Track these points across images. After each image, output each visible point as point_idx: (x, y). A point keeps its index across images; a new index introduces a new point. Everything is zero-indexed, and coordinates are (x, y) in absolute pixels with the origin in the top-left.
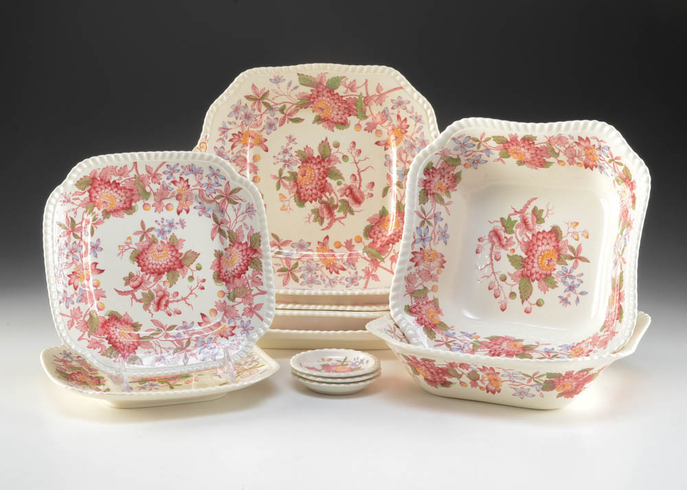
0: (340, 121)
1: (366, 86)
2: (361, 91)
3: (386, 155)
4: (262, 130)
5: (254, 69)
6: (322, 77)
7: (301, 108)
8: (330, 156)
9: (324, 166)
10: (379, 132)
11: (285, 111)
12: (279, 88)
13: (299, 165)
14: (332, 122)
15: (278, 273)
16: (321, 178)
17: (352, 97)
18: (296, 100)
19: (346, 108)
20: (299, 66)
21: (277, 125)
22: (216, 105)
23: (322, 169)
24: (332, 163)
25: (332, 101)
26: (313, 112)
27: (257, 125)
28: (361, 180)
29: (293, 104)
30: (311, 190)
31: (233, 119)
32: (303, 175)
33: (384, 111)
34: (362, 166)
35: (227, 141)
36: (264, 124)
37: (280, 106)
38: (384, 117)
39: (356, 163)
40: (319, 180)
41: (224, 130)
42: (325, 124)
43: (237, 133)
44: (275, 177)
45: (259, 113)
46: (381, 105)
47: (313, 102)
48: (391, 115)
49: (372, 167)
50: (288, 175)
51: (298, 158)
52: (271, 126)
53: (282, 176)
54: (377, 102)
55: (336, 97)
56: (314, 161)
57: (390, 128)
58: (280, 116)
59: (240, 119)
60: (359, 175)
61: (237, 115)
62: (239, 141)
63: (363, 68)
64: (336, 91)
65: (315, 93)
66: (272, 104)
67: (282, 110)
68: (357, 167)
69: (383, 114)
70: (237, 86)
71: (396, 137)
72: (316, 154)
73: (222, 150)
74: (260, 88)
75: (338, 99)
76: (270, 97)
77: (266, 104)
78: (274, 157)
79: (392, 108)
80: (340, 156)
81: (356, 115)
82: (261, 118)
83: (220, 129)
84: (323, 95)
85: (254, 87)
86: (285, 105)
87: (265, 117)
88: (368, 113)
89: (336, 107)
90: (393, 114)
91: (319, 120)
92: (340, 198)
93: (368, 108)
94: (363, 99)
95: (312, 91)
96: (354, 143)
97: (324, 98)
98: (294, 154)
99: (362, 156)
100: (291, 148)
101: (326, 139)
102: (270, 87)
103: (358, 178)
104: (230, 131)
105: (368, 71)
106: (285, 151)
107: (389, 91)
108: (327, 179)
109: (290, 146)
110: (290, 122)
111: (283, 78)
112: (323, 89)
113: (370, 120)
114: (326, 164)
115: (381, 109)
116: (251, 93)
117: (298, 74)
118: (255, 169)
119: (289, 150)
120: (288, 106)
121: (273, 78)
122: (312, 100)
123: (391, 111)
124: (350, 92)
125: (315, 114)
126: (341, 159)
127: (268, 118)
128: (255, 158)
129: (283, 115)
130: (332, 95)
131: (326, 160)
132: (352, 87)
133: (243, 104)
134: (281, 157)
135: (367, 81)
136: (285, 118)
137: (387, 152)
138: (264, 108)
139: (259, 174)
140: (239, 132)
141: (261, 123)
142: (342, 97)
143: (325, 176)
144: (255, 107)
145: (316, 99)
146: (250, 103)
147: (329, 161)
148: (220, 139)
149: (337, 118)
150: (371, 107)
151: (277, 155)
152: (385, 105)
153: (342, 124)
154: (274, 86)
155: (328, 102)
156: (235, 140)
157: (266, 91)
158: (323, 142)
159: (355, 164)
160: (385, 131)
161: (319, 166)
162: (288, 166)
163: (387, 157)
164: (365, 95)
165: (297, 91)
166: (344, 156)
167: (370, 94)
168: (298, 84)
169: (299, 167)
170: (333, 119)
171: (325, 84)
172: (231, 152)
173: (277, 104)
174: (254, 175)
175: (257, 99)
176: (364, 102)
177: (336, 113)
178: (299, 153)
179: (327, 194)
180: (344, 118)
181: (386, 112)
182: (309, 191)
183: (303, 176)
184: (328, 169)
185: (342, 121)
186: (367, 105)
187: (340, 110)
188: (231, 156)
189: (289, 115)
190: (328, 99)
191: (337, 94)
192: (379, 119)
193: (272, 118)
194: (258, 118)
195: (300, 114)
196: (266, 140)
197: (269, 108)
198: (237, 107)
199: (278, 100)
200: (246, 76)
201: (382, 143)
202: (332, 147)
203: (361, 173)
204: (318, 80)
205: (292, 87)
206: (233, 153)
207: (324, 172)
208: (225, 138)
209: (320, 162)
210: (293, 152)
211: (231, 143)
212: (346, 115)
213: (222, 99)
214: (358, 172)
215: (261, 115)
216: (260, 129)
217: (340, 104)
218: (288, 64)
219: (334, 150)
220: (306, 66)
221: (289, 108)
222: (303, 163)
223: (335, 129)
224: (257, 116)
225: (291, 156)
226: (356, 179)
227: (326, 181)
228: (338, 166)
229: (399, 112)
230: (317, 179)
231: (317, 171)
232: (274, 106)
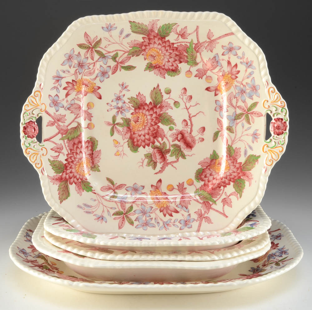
0: (171, 68)
1: (197, 33)
2: (192, 38)
3: (216, 101)
4: (95, 79)
5: (86, 17)
6: (153, 25)
7: (132, 56)
8: (162, 102)
9: (156, 112)
10: (209, 78)
11: (117, 59)
12: (111, 36)
13: (132, 111)
14: (163, 69)
15: (114, 216)
16: (153, 123)
17: (183, 44)
18: (128, 48)
19: (177, 55)
20: (131, 14)
21: (110, 73)
22: (49, 54)
23: (154, 115)
24: (164, 109)
25: (163, 49)
26: (145, 59)
27: (90, 74)
28: (192, 125)
29: (126, 52)
30: (144, 136)
31: (66, 67)
32: (136, 121)
33: (215, 57)
34: (193, 111)
35: (61, 89)
36: (97, 72)
37: (112, 54)
38: (215, 64)
39: (187, 109)
40: (152, 125)
41: (58, 79)
42: (156, 71)
43: (71, 82)
44: (109, 124)
45: (92, 62)
46: (212, 51)
47: (144, 50)
48: (221, 62)
49: (203, 113)
50: (121, 121)
51: (130, 105)
52: (104, 73)
53: (116, 123)
54: (208, 48)
55: (168, 44)
56: (146, 108)
57: (221, 74)
58: (112, 64)
59: (74, 67)
60: (190, 120)
61: (70, 63)
62: (73, 89)
63: (195, 14)
64: (167, 39)
65: (147, 41)
66: (104, 52)
67: (114, 58)
68: (188, 112)
69: (213, 61)
70: (70, 35)
71: (227, 83)
72: (148, 100)
73: (56, 98)
74: (92, 36)
75: (169, 46)
76: (103, 45)
77: (98, 52)
78: (107, 104)
79: (223, 55)
80: (171, 103)
81: (187, 62)
82: (94, 66)
83: (54, 77)
84: (155, 43)
85: (86, 35)
86: (117, 54)
87: (98, 65)
88: (198, 60)
89: (168, 54)
90: (223, 60)
91: (150, 67)
92: (172, 143)
93: (198, 54)
94: (194, 45)
95: (143, 38)
96: (185, 89)
97: (156, 46)
98: (127, 101)
99: (193, 102)
100: (124, 95)
101: (158, 86)
102: (101, 34)
103: (189, 124)
104: (63, 79)
105: (199, 18)
106: (118, 99)
107: (220, 38)
108: (160, 124)
109: (123, 93)
110: (122, 70)
111: (115, 26)
112: (154, 36)
113: (200, 66)
114: (158, 111)
115: (212, 55)
116: (83, 41)
117: (130, 22)
118: (89, 116)
119: (122, 97)
120: (120, 53)
121: (105, 26)
122: (144, 48)
123: (221, 57)
124: (181, 39)
125: (147, 61)
126: (172, 105)
127: (101, 66)
128: (89, 106)
129: (116, 63)
130: (163, 43)
131: (158, 106)
132: (183, 35)
133: (76, 53)
134: (114, 104)
135: (198, 27)
136: (117, 65)
137: (217, 98)
138: (96, 57)
139: (94, 120)
140: (73, 81)
141: (94, 71)
142: (173, 44)
143: (157, 121)
144: (89, 55)
145: (148, 47)
146: (83, 52)
147: (161, 107)
148: (54, 87)
149: (168, 66)
150: (202, 53)
151: (110, 102)
152: (215, 51)
153: (173, 70)
154: (107, 34)
155: (160, 50)
156: (69, 89)
157: (98, 40)
158: (154, 88)
159: (186, 110)
160: (215, 77)
161: (151, 112)
162: (121, 112)
163: (217, 102)
164: (195, 41)
165: (129, 40)
166: (175, 102)
167: (201, 41)
168: (130, 31)
169: (132, 114)
170: (164, 66)
171: (156, 32)
172: (66, 99)
173: (109, 52)
174: (88, 122)
175: (90, 48)
176: (195, 48)
177: (167, 60)
178: (132, 100)
179: (160, 139)
180: (175, 65)
181: (217, 59)
182: (142, 136)
183: (136, 123)
184: (160, 115)
185: (174, 68)
186: (197, 52)
187: (171, 58)
188: (65, 104)
189: (121, 63)
190: (160, 47)
191: (168, 41)
192: (209, 65)
193: (105, 66)
194: (91, 66)
195: (132, 62)
196: (99, 88)
197: (102, 56)
198: (70, 56)
199: (110, 49)
200: (79, 25)
201: (212, 89)
202: (164, 94)
203: (193, 119)
204: (149, 28)
205: (124, 34)
206: (67, 101)
207: (156, 118)
208: (59, 87)
209: (152, 109)
210: (125, 99)
211: (66, 91)
212: (177, 62)
213: (55, 48)
214: (189, 117)
215: (94, 63)
216: (94, 76)
217: (171, 51)
218: (120, 12)
219: (165, 96)
220: (138, 13)
221: (121, 57)
222: (135, 109)
223: (166, 75)
224: (90, 64)
225: (125, 103)
226: (187, 125)
227: (158, 127)
228: (170, 112)
229: (229, 58)
230: (149, 124)
231: (149, 117)
232: (106, 54)
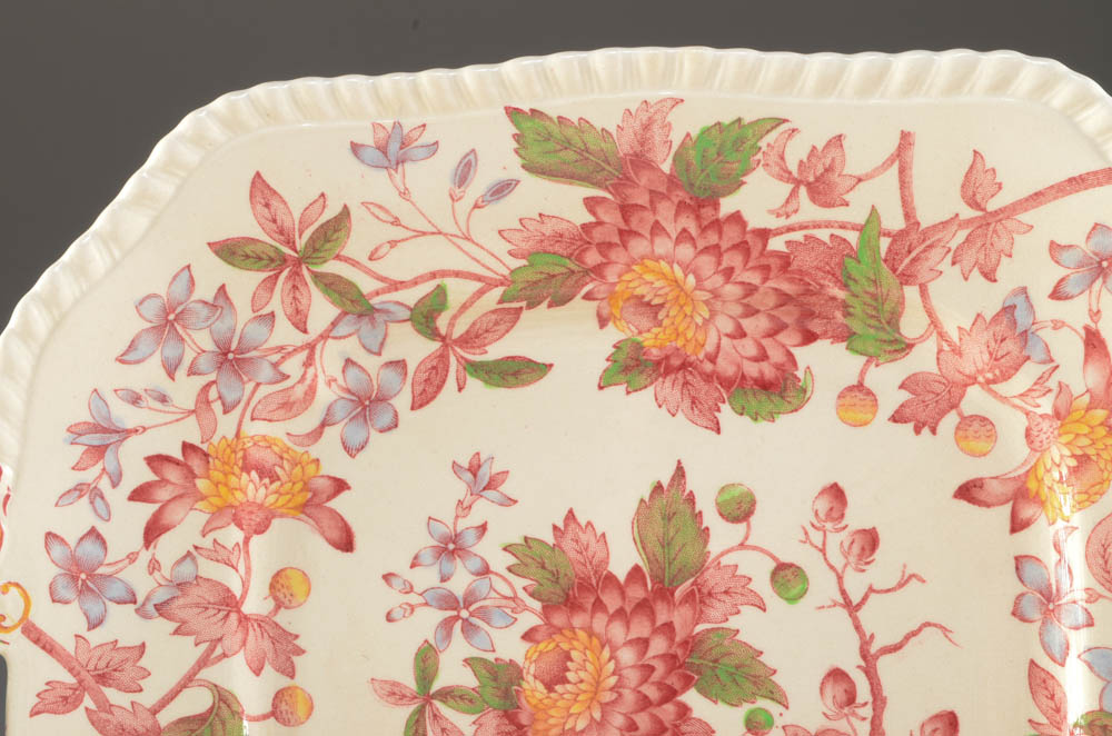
0: (752, 370)
1: (902, 171)
2: (875, 200)
3: (1019, 561)
4: (317, 434)
5: (260, 90)
6: (646, 127)
7: (530, 306)
8: (701, 568)
9: (668, 628)
10: (978, 429)
11: (442, 323)
12: (404, 194)
13: (529, 620)
14: (708, 378)
16: (652, 692)
17: (823, 235)
18: (502, 261)
19: (784, 299)
20: (513, 68)
21: (402, 401)
22: (49, 302)
23: (659, 646)
24: (716, 611)
25: (707, 263)
26: (603, 322)
27: (288, 407)
28: (879, 700)
29: (490, 284)
31: (149, 374)
32: (554, 680)
33: (1008, 310)
34: (883, 621)
35: (117, 497)
36: (325, 395)
37: (411, 296)
38: (1010, 345)
39: (852, 608)
40: (645, 703)
41: (100, 438)
42: (668, 388)
43: (177, 454)
44: (395, 693)
45: (298, 338)
46: (990, 276)
47: (598, 271)
48: (1046, 334)
49: (944, 630)
50: (467, 679)
51: (519, 583)
52: (367, 405)
53: (436, 686)
54: (970, 257)
55: (731, 235)
56: (612, 601)
57: (1046, 405)
58: (414, 348)
59: (192, 372)
60: (870, 672)
61: (171, 351)
62: (189, 494)
63: (885, 70)
64: (728, 205)
65: (611, 218)
66: (366, 285)
67: (425, 318)
68: (858, 627)
69: (1001, 328)
70: (166, 188)
71: (1083, 460)
72: (623, 558)
73: (90, 549)
74: (296, 197)
75: (743, 247)
76: (357, 244)
77: (335, 287)
78: (387, 577)
79: (1057, 294)
80: (757, 570)
81: (845, 336)
82: (309, 363)
83: (76, 432)
84: (657, 229)
85: (260, 189)
86: (441, 293)
87: (331, 357)
88: (912, 323)
89: (732, 290)
90: (1057, 325)
91: (631, 367)
93: (911, 293)
94: (885, 243)
95: (591, 204)
96: (836, 493)
97: (663, 246)
98: (500, 561)
99: (883, 569)
100: (483, 528)
101: (680, 472)
102: (357, 186)
103: (863, 692)
104: (132, 441)
105: (914, 83)
106: (451, 548)
107: (1037, 198)
108: (691, 697)
109: (475, 519)
110: (473, 383)
111: (427, 138)
112: (655, 196)
113: (923, 360)
114: (680, 617)
115: (990, 299)
116: (244, 223)
117: (513, 112)
118: (283, 650)
119: (469, 538)
120: (458, 291)
121: (367, 138)
122: (593, 258)
123: (1047, 309)
124: (808, 210)
125: (613, 334)
126: (762, 585)
127: (349, 362)
128: (281, 588)
129: (435, 346)
130: (703, 230)
131: (678, 593)
132: (820, 182)
133: (205, 291)
134: (426, 578)
135: (906, 139)
136: (442, 357)
137: (1026, 542)
138: (322, 310)
139: (309, 672)
140: (187, 448)
141: (311, 392)
142: (764, 234)
143: (674, 681)
144: (276, 304)
145: (618, 255)
146: (244, 283)
147: (699, 598)
148: (79, 490)
149: (736, 357)
150: (932, 288)
151: (401, 566)
152: (1011, 274)
153: (764, 385)
154: (378, 185)
155: (686, 269)
156: (164, 494)
157: (329, 214)
158: (658, 488)
159: (843, 613)
160: (1011, 424)
161: (641, 628)
162: (468, 629)
163: (1030, 570)
164: (894, 220)
165: (508, 212)
166: (781, 567)
167: (926, 217)
168: (514, 168)
169: (528, 636)
170: (712, 359)
171: (666, 167)
172: (145, 556)
173: (396, 286)
174: (272, 680)
175: (284, 259)
176: (892, 260)
177: (729, 327)
178: (526, 554)
180: (776, 355)
181: (1022, 318)
183: (550, 687)
184: (691, 644)
185: (768, 371)
186: (906, 278)
187: (751, 312)
188: (139, 579)
189: (468, 340)
190: (686, 251)
191: (736, 218)
192: (975, 356)
193: (372, 363)
194: (293, 367)
195: (526, 339)
196: (340, 486)
197: (356, 307)
198: (167, 310)
199: (398, 265)
200: (215, 132)
201: (995, 488)
202: (711, 519)
203: (884, 665)
204: (625, 145)
205: (479, 185)
206: (154, 566)
207: (670, 659)
208: (105, 484)
209: (644, 606)
210: (491, 551)
211: (145, 511)
212: (788, 338)
213: (80, 269)
214: (864, 654)
215: (311, 347)
216: (307, 421)
217: (754, 278)
218: (455, 58)
219: (723, 536)
220: (558, 62)
221: (464, 307)
222: (548, 610)
223: (726, 414)
224: (285, 352)
225: (485, 571)
226: (851, 698)
227: (684, 711)
228: (749, 626)
229: (1095, 314)
230: (629, 696)
231: (627, 656)
232: (377, 293)
